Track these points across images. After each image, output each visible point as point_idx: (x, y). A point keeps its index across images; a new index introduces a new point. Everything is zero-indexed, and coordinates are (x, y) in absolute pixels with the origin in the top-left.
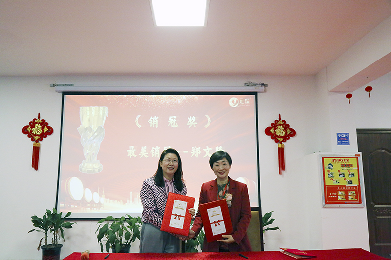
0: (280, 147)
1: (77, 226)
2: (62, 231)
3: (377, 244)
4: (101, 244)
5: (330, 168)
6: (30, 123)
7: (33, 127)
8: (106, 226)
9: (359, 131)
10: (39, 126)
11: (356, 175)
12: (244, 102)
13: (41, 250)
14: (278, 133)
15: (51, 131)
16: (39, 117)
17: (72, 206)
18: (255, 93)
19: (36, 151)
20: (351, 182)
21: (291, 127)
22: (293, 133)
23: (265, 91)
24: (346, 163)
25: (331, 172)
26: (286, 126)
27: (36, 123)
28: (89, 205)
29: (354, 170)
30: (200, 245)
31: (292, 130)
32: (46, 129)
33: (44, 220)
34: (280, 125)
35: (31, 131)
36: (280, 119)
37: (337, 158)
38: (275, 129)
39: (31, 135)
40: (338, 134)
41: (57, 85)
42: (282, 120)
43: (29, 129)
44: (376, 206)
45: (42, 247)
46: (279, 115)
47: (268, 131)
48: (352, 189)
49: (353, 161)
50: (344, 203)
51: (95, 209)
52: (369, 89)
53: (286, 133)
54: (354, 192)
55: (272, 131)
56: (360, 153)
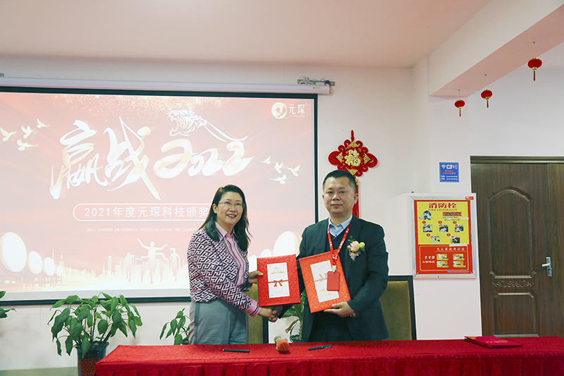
1: (14, 314)
4: (58, 342)
5: (426, 217)
8: (67, 312)
9: (474, 160)
11: (466, 228)
12: (296, 110)
14: (348, 162)
17: (7, 282)
18: (314, 97)
20: (458, 240)
21: (369, 152)
22: (373, 162)
23: (331, 93)
24: (451, 210)
25: (427, 223)
26: (362, 151)
28: (36, 279)
31: (371, 156)
34: (353, 149)
36: (353, 138)
37: (437, 203)
40: (441, 164)
42: (355, 141)
44: (496, 277)
46: (352, 132)
48: (459, 250)
49: (462, 207)
50: (446, 273)
51: (48, 285)
52: (487, 94)
53: (363, 161)
54: (462, 255)
55: (340, 157)
56: (474, 195)
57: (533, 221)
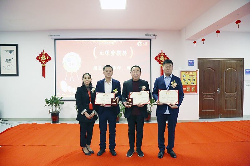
0: (161, 66)
1: (65, 103)
2: (59, 106)
3: (202, 111)
5: (184, 77)
6: (40, 55)
7: (41, 56)
9: (199, 59)
10: (44, 56)
11: (196, 80)
12: (145, 44)
13: (50, 114)
14: (161, 60)
15: (50, 59)
16: (44, 52)
17: (63, 94)
18: (150, 40)
19: (44, 68)
20: (193, 83)
21: (167, 57)
23: (155, 38)
24: (192, 74)
25: (184, 79)
26: (165, 56)
27: (43, 55)
28: (70, 94)
29: (195, 77)
30: (123, 112)
32: (48, 58)
33: (51, 101)
34: (162, 55)
35: (41, 59)
36: (162, 52)
37: (187, 72)
38: (159, 57)
39: (40, 60)
40: (189, 60)
41: (52, 36)
42: (163, 53)
43: (39, 58)
44: (204, 94)
45: (51, 113)
46: (162, 50)
47: (156, 58)
48: (193, 86)
49: (195, 74)
50: (190, 93)
52: (203, 40)
53: (165, 59)
54: (194, 88)
55: (158, 58)
56: (198, 70)
57: (215, 78)
